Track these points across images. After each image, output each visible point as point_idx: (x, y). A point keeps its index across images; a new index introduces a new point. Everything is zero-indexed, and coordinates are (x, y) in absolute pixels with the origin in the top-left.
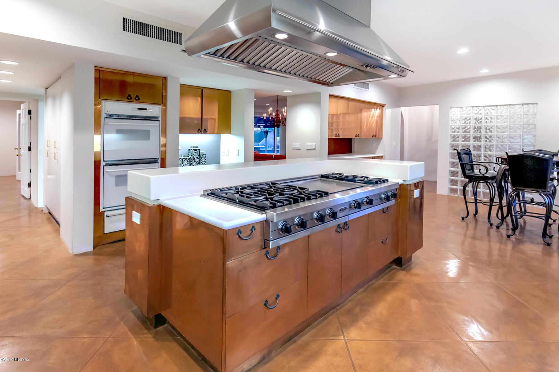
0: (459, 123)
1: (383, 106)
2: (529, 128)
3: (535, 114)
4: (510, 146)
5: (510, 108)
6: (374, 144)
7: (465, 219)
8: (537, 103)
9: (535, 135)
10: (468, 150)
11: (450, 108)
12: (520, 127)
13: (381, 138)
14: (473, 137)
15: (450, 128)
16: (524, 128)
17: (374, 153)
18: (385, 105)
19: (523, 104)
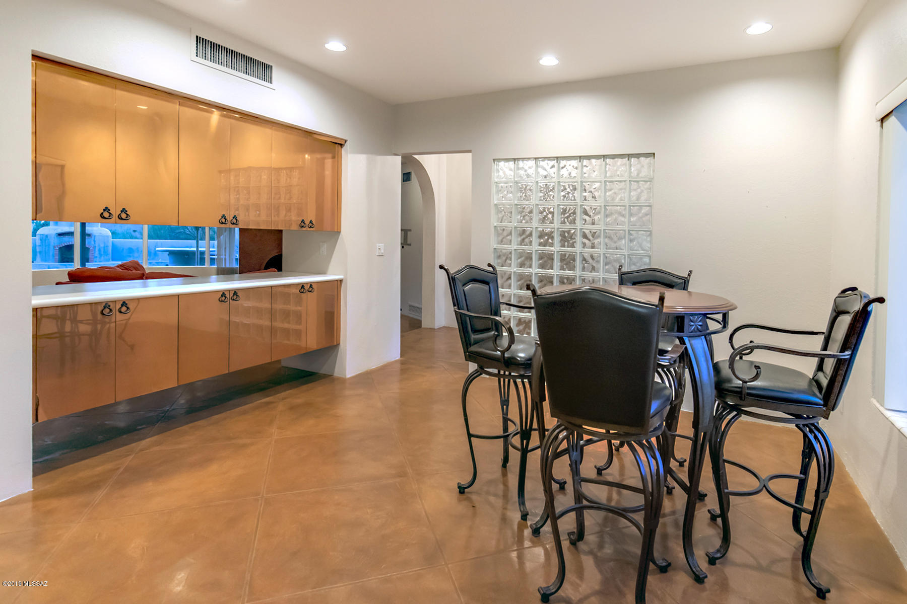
0: (511, 198)
1: (341, 145)
2: (640, 215)
3: (651, 180)
4: (606, 257)
5: (606, 164)
6: (324, 248)
7: (466, 490)
8: (654, 154)
9: (651, 231)
10: (491, 269)
11: (494, 160)
12: (625, 209)
13: (339, 232)
14: (538, 234)
15: (493, 211)
16: (631, 215)
17: (324, 273)
18: (346, 141)
19: (629, 156)
